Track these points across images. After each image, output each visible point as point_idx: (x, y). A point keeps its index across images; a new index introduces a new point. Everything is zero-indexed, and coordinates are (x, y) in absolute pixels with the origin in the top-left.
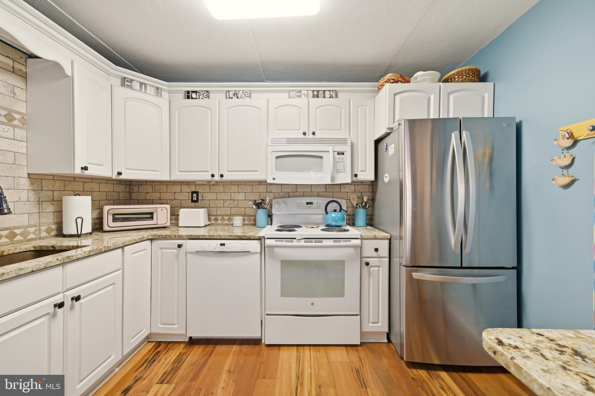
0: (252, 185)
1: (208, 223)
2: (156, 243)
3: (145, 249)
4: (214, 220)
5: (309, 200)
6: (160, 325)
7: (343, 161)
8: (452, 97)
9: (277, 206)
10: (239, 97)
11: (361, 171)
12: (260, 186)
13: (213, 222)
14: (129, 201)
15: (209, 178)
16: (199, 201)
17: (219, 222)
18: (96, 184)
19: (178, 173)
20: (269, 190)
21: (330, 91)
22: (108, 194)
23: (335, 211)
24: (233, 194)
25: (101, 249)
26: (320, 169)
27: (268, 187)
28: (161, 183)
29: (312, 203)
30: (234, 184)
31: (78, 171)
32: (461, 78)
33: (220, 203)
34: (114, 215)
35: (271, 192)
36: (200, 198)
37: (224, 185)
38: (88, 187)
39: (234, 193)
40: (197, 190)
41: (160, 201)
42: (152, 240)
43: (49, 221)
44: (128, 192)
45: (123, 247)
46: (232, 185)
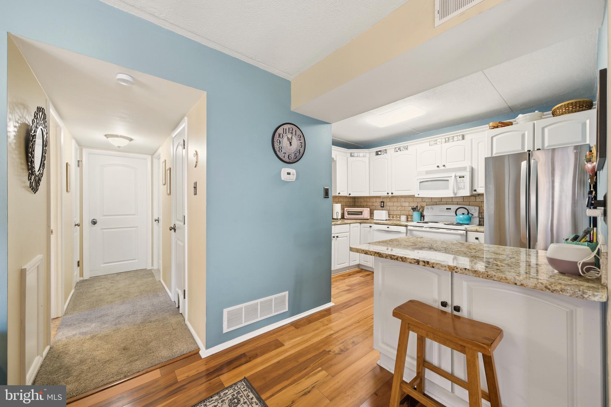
1: (388, 218)
2: (362, 225)
4: (392, 217)
5: (448, 207)
6: (363, 261)
7: (463, 182)
8: (546, 130)
9: (426, 210)
10: (401, 150)
11: (480, 187)
13: (391, 218)
14: (354, 206)
15: (386, 195)
17: (395, 218)
19: (372, 192)
20: (423, 201)
21: (457, 136)
23: (463, 214)
24: (402, 203)
26: (447, 188)
28: (367, 197)
29: (450, 209)
30: (402, 197)
31: (337, 195)
32: (568, 109)
33: (395, 208)
34: (348, 212)
36: (385, 205)
38: (340, 200)
40: (383, 201)
41: (367, 207)
42: (360, 223)
45: (350, 224)
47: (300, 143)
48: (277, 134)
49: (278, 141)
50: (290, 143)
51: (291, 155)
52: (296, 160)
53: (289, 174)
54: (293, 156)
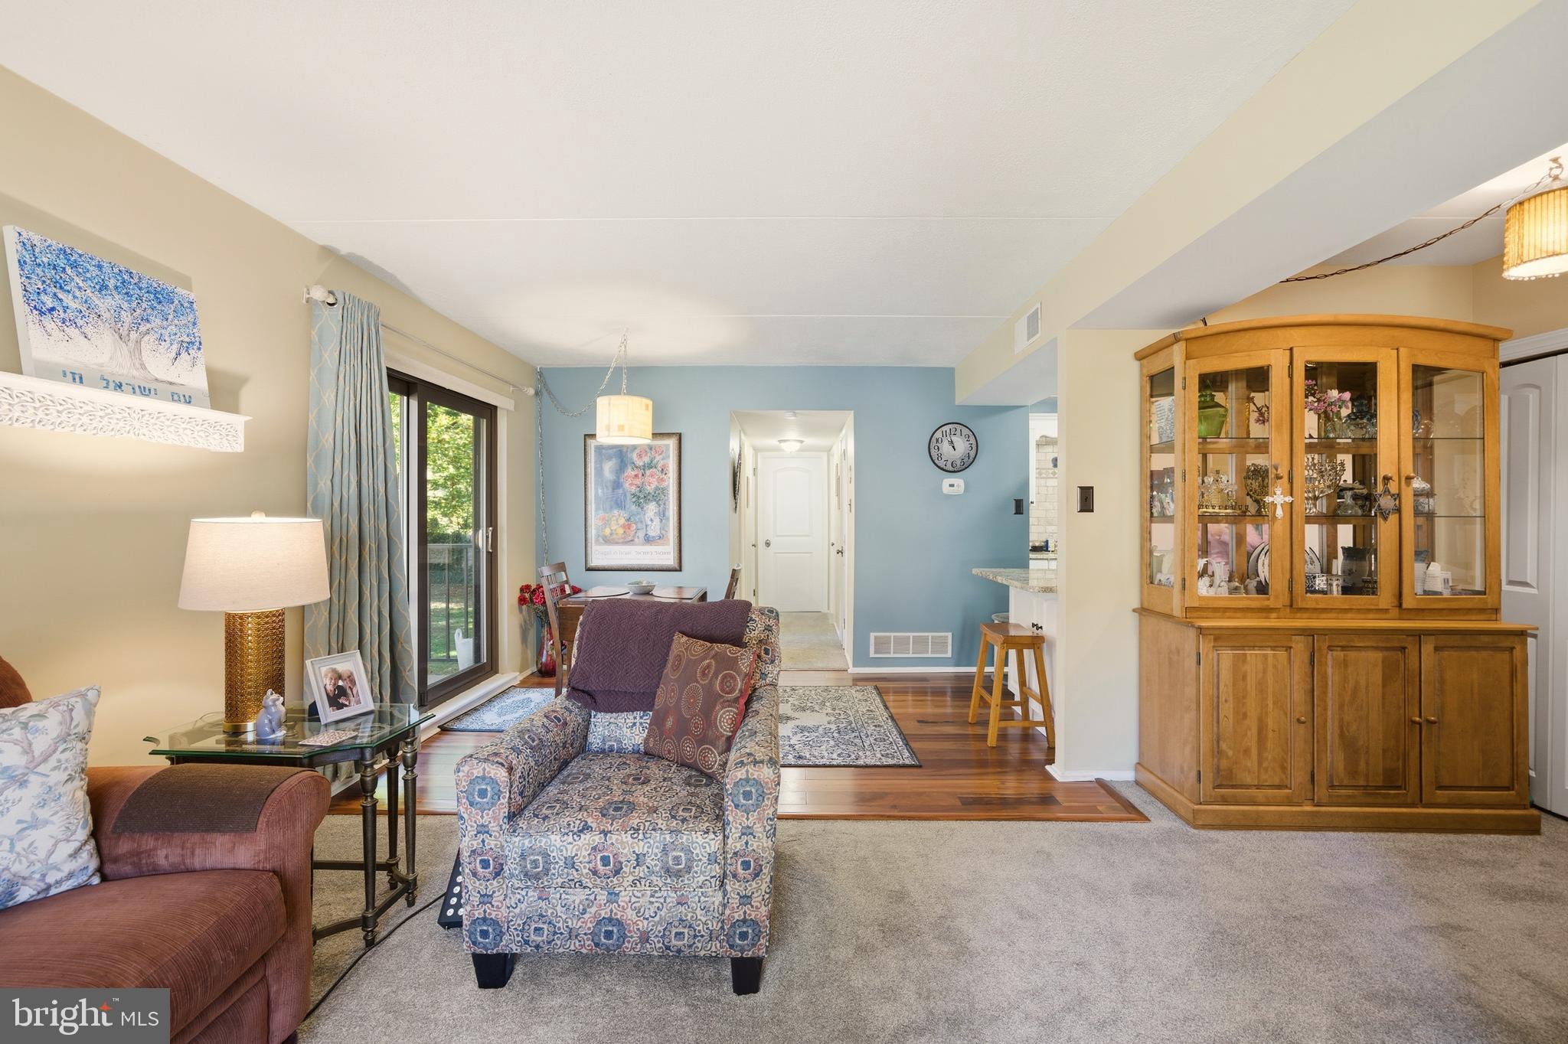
47: (969, 443)
48: (934, 440)
49: (936, 448)
50: (953, 447)
51: (956, 462)
52: (964, 467)
53: (952, 486)
54: (958, 463)
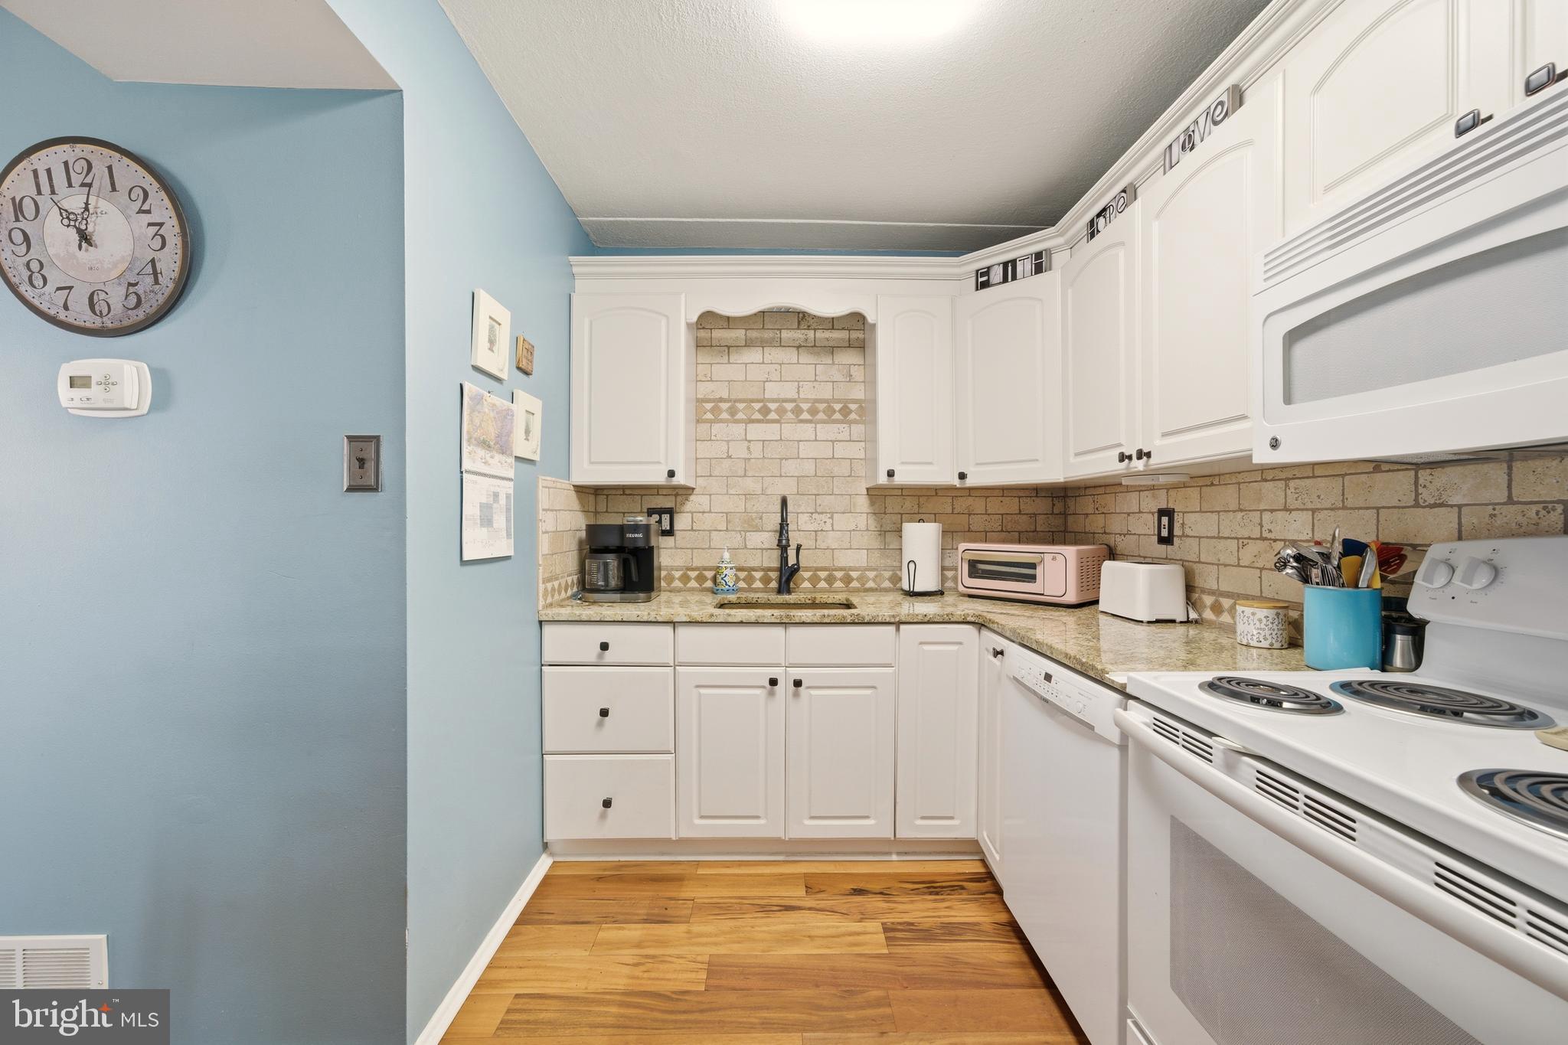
0: (1343, 476)
3: (961, 643)
12: (1378, 475)
13: (1208, 614)
16: (1175, 539)
18: (977, 499)
19: (1072, 459)
20: (1426, 496)
22: (1006, 519)
24: (1267, 516)
25: (863, 618)
27: (1421, 481)
30: (1269, 475)
31: (882, 479)
33: (1227, 551)
34: (973, 561)
35: (1441, 505)
36: (1177, 531)
37: (1239, 483)
39: (1272, 511)
40: (1171, 506)
42: (980, 625)
43: (895, 564)
44: (1060, 514)
45: (895, 624)
46: (1266, 480)
47: (150, 224)
49: (19, 237)
50: (84, 233)
51: (102, 296)
54: (116, 297)
